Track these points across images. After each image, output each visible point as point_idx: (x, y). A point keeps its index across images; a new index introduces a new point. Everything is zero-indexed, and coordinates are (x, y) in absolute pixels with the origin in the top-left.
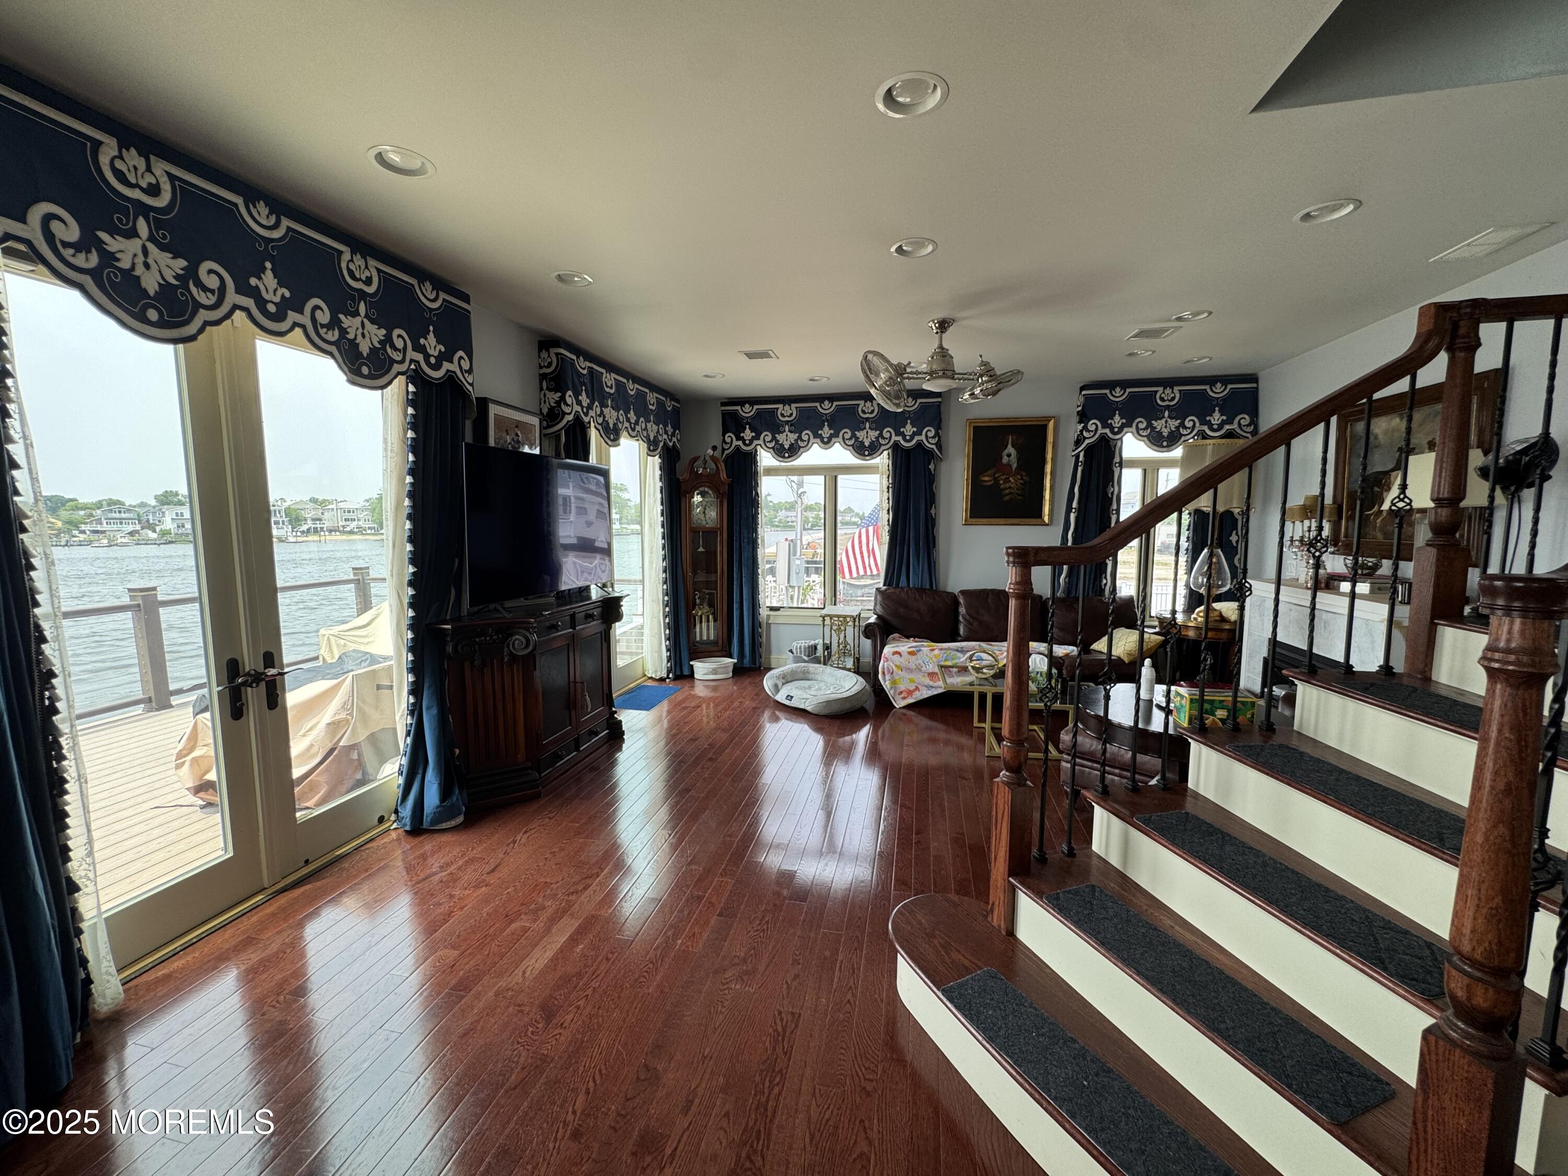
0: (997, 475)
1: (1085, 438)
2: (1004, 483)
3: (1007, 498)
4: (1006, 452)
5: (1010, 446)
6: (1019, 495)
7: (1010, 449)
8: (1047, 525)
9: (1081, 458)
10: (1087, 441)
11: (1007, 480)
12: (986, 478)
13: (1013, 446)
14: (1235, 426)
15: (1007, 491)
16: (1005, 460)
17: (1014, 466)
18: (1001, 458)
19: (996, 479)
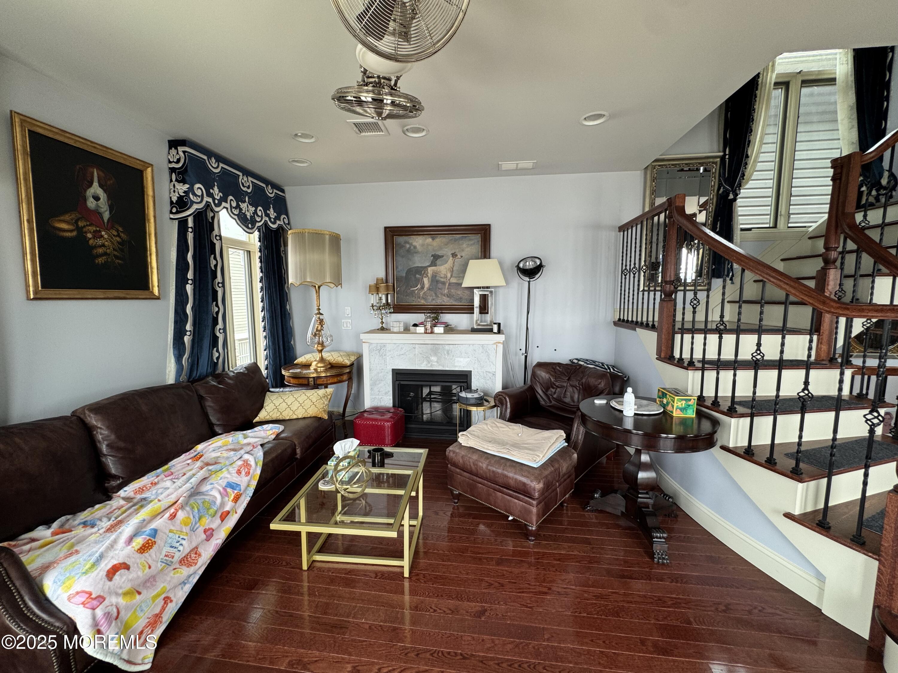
0: (81, 224)
1: (193, 203)
2: (94, 237)
3: (100, 260)
4: (90, 192)
5: (96, 184)
6: (117, 257)
7: (96, 189)
8: (158, 298)
9: (190, 223)
10: (195, 207)
11: (97, 235)
12: (64, 226)
13: (101, 186)
14: (281, 223)
15: (101, 251)
16: (91, 203)
17: (106, 216)
18: (85, 200)
19: (79, 230)
